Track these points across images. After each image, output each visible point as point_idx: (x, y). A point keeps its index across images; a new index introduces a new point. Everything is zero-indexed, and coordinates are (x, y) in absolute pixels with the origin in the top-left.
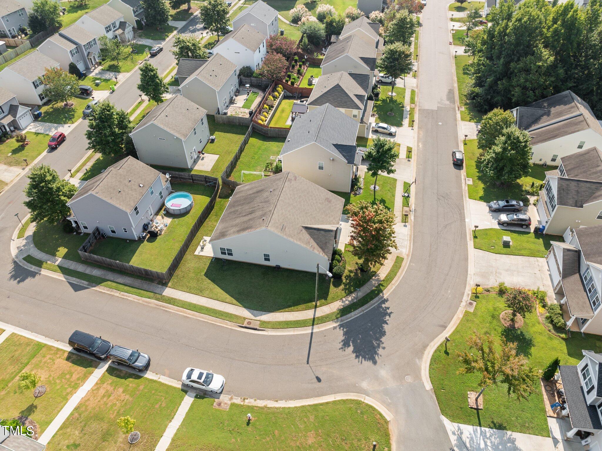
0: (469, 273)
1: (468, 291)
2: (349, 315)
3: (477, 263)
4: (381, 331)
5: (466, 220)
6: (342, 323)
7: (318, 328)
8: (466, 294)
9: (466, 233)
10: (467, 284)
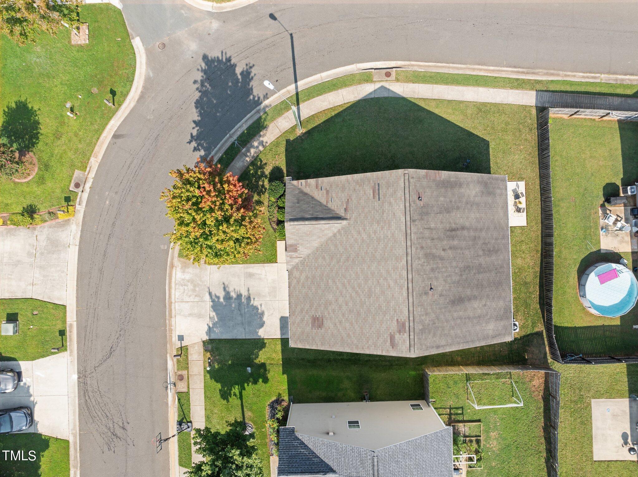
0: (77, 248)
1: (80, 209)
2: (250, 122)
3: (63, 272)
4: (202, 108)
5: (75, 377)
6: (258, 108)
7: (288, 92)
8: (84, 203)
9: (78, 342)
10: (81, 224)
